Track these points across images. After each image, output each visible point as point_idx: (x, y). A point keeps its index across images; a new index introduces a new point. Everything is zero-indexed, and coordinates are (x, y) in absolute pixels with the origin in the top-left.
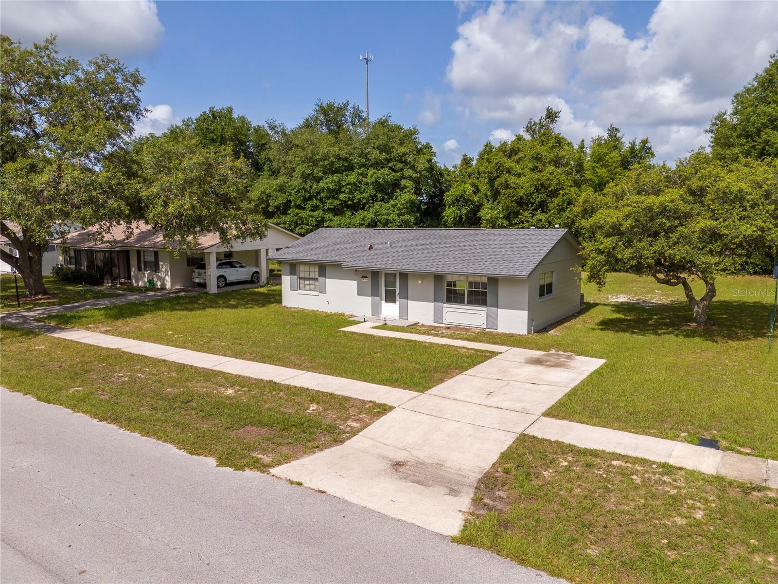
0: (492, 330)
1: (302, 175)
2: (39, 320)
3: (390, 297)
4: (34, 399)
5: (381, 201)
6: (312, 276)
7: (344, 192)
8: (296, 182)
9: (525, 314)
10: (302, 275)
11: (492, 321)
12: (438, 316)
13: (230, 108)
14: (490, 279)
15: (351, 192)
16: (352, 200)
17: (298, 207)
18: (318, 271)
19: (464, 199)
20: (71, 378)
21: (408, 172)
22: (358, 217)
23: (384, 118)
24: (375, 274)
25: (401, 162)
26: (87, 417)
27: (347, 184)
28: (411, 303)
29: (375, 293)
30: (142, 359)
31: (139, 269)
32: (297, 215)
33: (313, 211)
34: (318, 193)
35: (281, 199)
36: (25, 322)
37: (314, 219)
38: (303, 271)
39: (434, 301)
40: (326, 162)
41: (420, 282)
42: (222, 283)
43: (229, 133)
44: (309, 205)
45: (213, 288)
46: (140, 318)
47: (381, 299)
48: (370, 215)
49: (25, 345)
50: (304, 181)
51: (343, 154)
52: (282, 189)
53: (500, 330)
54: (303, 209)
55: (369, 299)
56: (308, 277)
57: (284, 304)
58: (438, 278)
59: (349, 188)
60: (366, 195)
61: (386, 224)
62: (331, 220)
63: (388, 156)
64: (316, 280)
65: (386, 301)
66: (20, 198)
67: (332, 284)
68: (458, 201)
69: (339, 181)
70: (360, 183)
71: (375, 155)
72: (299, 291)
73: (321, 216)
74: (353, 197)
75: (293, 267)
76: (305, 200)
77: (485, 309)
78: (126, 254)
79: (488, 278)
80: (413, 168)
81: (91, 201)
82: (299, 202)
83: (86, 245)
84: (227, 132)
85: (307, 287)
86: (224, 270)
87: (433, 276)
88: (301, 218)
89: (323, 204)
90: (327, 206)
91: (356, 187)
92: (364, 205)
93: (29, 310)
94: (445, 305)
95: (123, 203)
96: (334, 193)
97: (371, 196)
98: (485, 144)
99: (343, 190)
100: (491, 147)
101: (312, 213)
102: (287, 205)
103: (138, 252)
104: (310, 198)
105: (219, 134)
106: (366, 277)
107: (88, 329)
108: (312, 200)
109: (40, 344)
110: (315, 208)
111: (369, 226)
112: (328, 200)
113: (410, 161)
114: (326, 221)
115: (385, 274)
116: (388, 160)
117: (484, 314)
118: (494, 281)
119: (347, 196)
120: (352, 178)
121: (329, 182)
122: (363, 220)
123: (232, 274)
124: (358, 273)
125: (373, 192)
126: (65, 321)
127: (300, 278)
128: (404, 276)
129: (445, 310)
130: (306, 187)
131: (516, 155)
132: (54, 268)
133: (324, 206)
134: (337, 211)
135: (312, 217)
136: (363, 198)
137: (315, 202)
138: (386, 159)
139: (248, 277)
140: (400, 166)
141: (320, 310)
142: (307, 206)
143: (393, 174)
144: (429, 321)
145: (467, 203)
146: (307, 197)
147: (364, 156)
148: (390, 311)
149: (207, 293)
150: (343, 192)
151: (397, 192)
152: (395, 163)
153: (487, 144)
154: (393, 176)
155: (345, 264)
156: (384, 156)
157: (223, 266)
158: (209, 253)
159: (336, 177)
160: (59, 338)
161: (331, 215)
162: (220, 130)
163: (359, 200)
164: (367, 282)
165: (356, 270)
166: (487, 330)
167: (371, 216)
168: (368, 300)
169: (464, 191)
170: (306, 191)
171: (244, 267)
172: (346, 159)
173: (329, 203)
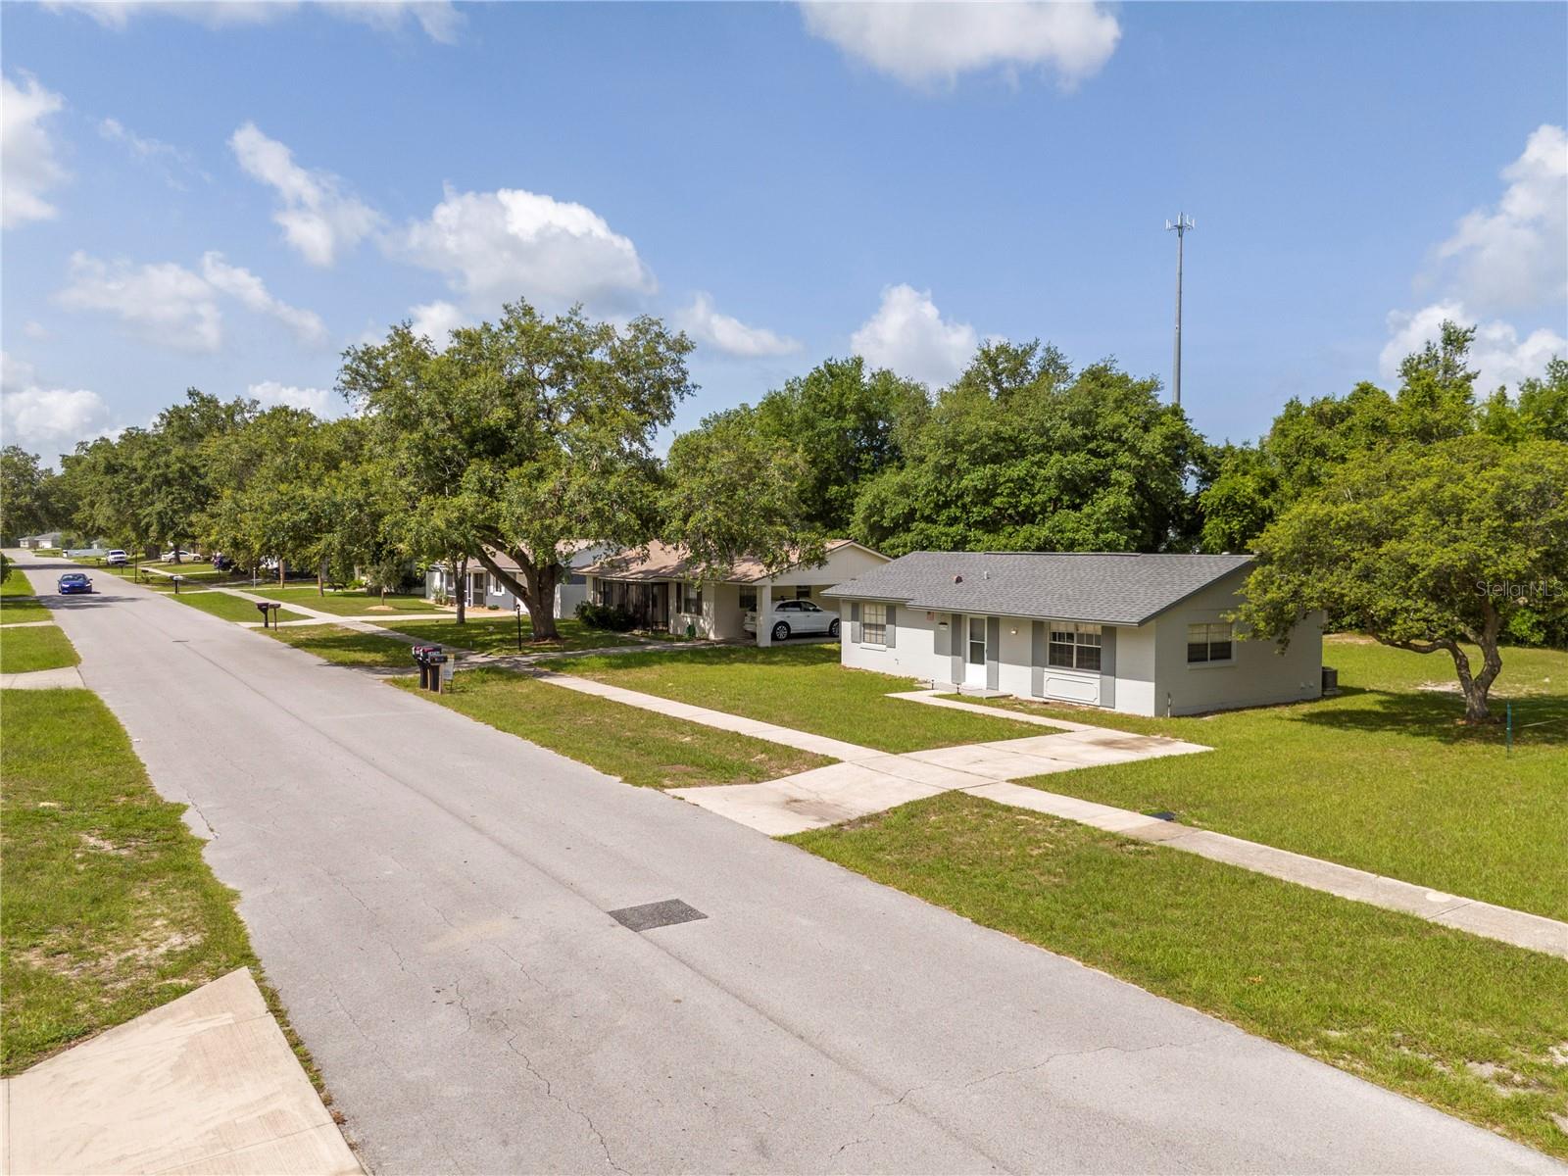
0: (1107, 709)
1: (936, 467)
2: (531, 665)
3: (977, 657)
4: (493, 728)
5: (1068, 507)
6: (879, 623)
7: (1001, 494)
8: (926, 480)
9: (1152, 686)
10: (867, 621)
11: (1109, 695)
12: (1037, 685)
13: (859, 358)
14: (1104, 628)
15: (1012, 494)
16: (1016, 507)
17: (929, 519)
18: (885, 613)
19: (1235, 503)
20: (538, 717)
21: (1124, 458)
22: (1022, 535)
23: (1102, 365)
24: (957, 619)
25: (1112, 440)
26: (532, 744)
27: (1007, 481)
28: (1003, 668)
29: (956, 651)
30: (619, 705)
31: (679, 610)
32: (922, 531)
33: (951, 525)
34: (960, 496)
35: (902, 506)
36: (516, 666)
37: (950, 539)
38: (870, 615)
39: (1033, 665)
40: (975, 446)
41: (1014, 632)
42: (782, 634)
43: (850, 402)
44: (944, 515)
45: (764, 640)
46: (644, 668)
47: (965, 661)
48: (1043, 532)
49: (509, 688)
50: (937, 478)
51: (1006, 431)
52: (904, 491)
53: (1118, 710)
54: (934, 522)
55: (948, 659)
56: (874, 622)
57: (843, 663)
58: (1038, 625)
59: (1010, 487)
60: (1040, 498)
61: (1071, 546)
62: (979, 541)
63: (1087, 432)
64: (883, 627)
65: (971, 662)
66: (519, 510)
67: (903, 634)
68: (1225, 507)
69: (994, 476)
70: (1033, 477)
71: (1065, 429)
72: (863, 644)
73: (960, 535)
74: (1017, 502)
75: (857, 606)
76: (939, 507)
77: (1098, 676)
78: (664, 586)
79: (1103, 627)
80: (1133, 450)
81: (598, 513)
82: (927, 512)
83: (617, 576)
84: (848, 399)
85: (873, 637)
86: (786, 614)
87: (1031, 623)
88: (928, 537)
89: (967, 513)
90: (975, 518)
91: (1023, 485)
92: (1035, 515)
93: (525, 655)
94: (1046, 670)
95: (634, 516)
96: (985, 495)
97: (1050, 499)
98: (1288, 401)
99: (999, 491)
100: (1299, 408)
101: (946, 530)
102: (910, 516)
103: (679, 585)
104: (947, 505)
105: (835, 403)
106: (946, 624)
107: (582, 676)
108: (950, 507)
109: (523, 688)
110: (953, 521)
111: (1040, 549)
112: (975, 506)
113: (1127, 439)
114: (970, 542)
115: (971, 619)
116: (1087, 439)
117: (1097, 683)
118: (1110, 631)
119: (1005, 499)
120: (1019, 469)
121: (975, 478)
122: (1028, 540)
123: (799, 621)
124: (930, 617)
125: (1055, 493)
126: (557, 667)
127: (865, 625)
128: (994, 622)
129: (1046, 676)
130: (940, 487)
131: (1342, 421)
132: (578, 606)
133: (968, 518)
134: (991, 526)
135: (947, 535)
136: (1035, 503)
137: (954, 511)
138: (1085, 436)
139: (826, 627)
140: (1110, 446)
141: (887, 673)
142: (940, 519)
143: (1095, 460)
144: (1025, 693)
145: (1241, 511)
146: (940, 503)
147: (1043, 432)
148: (976, 676)
149: (756, 646)
150: (998, 494)
151: (1098, 493)
152: (1101, 442)
153: (1292, 402)
154: (1095, 464)
155: (912, 603)
156: (1079, 431)
157: (787, 609)
158: (762, 587)
159: (988, 470)
160: (546, 683)
161: (979, 533)
162: (836, 396)
163: (1028, 507)
164: (947, 630)
165: (929, 613)
166: (1101, 708)
167: (1045, 532)
168: (947, 661)
169: (1234, 489)
170: (939, 493)
171: (818, 611)
172: (1012, 439)
173: (977, 513)
